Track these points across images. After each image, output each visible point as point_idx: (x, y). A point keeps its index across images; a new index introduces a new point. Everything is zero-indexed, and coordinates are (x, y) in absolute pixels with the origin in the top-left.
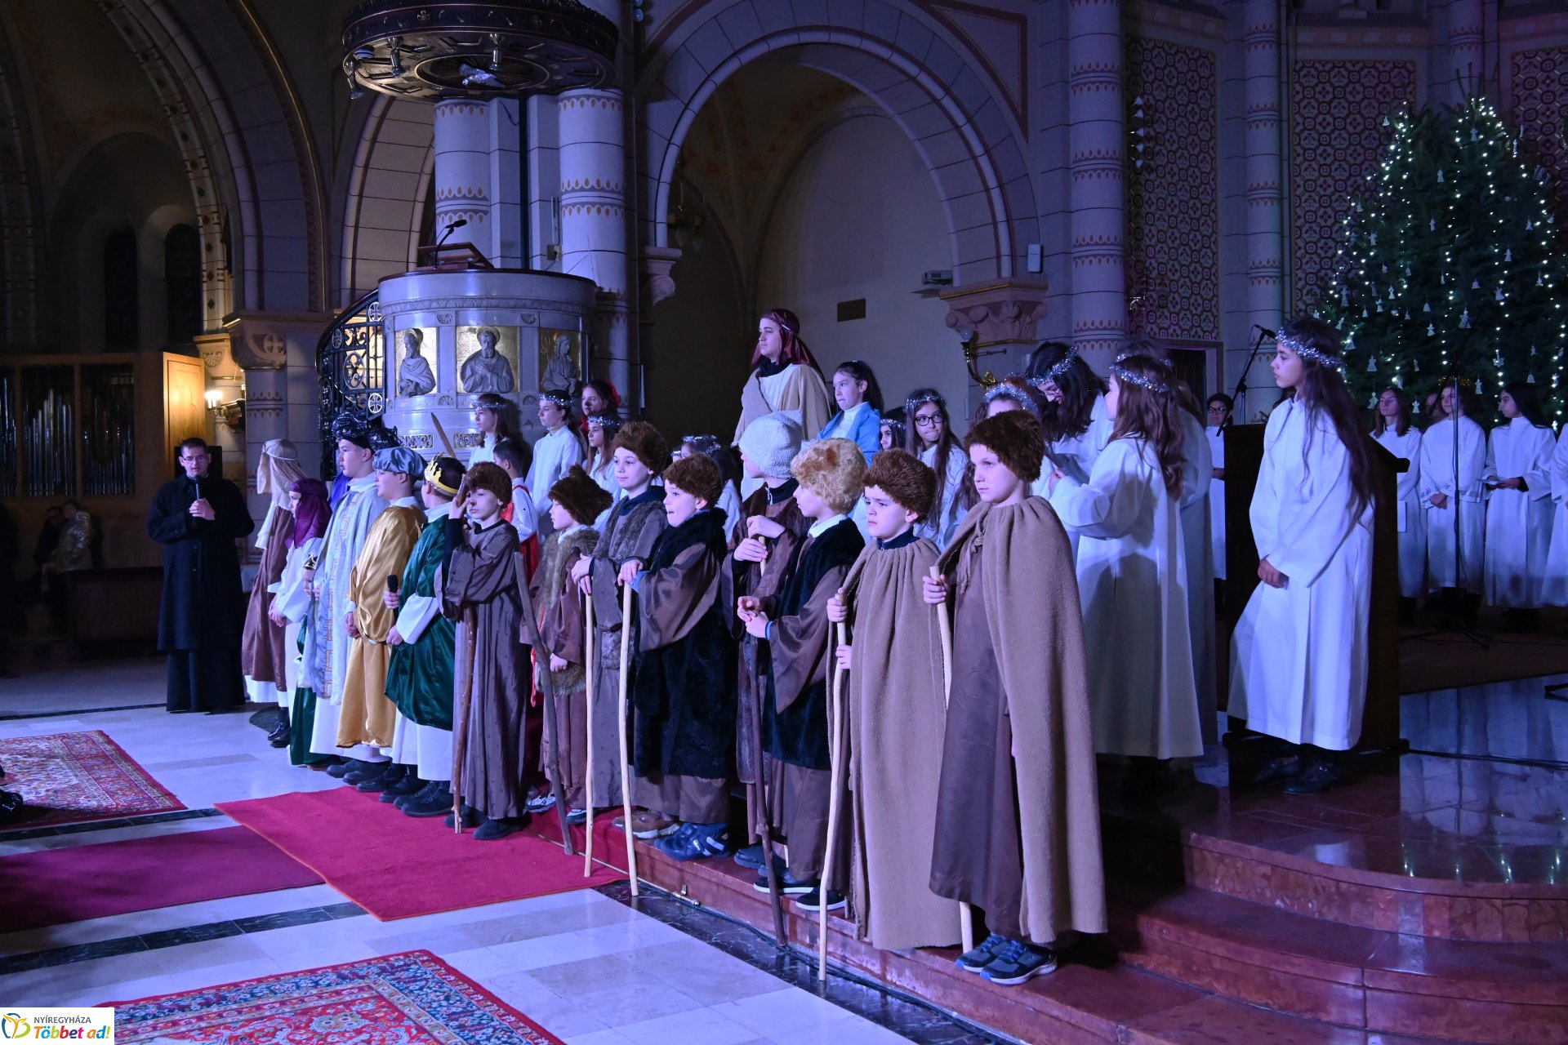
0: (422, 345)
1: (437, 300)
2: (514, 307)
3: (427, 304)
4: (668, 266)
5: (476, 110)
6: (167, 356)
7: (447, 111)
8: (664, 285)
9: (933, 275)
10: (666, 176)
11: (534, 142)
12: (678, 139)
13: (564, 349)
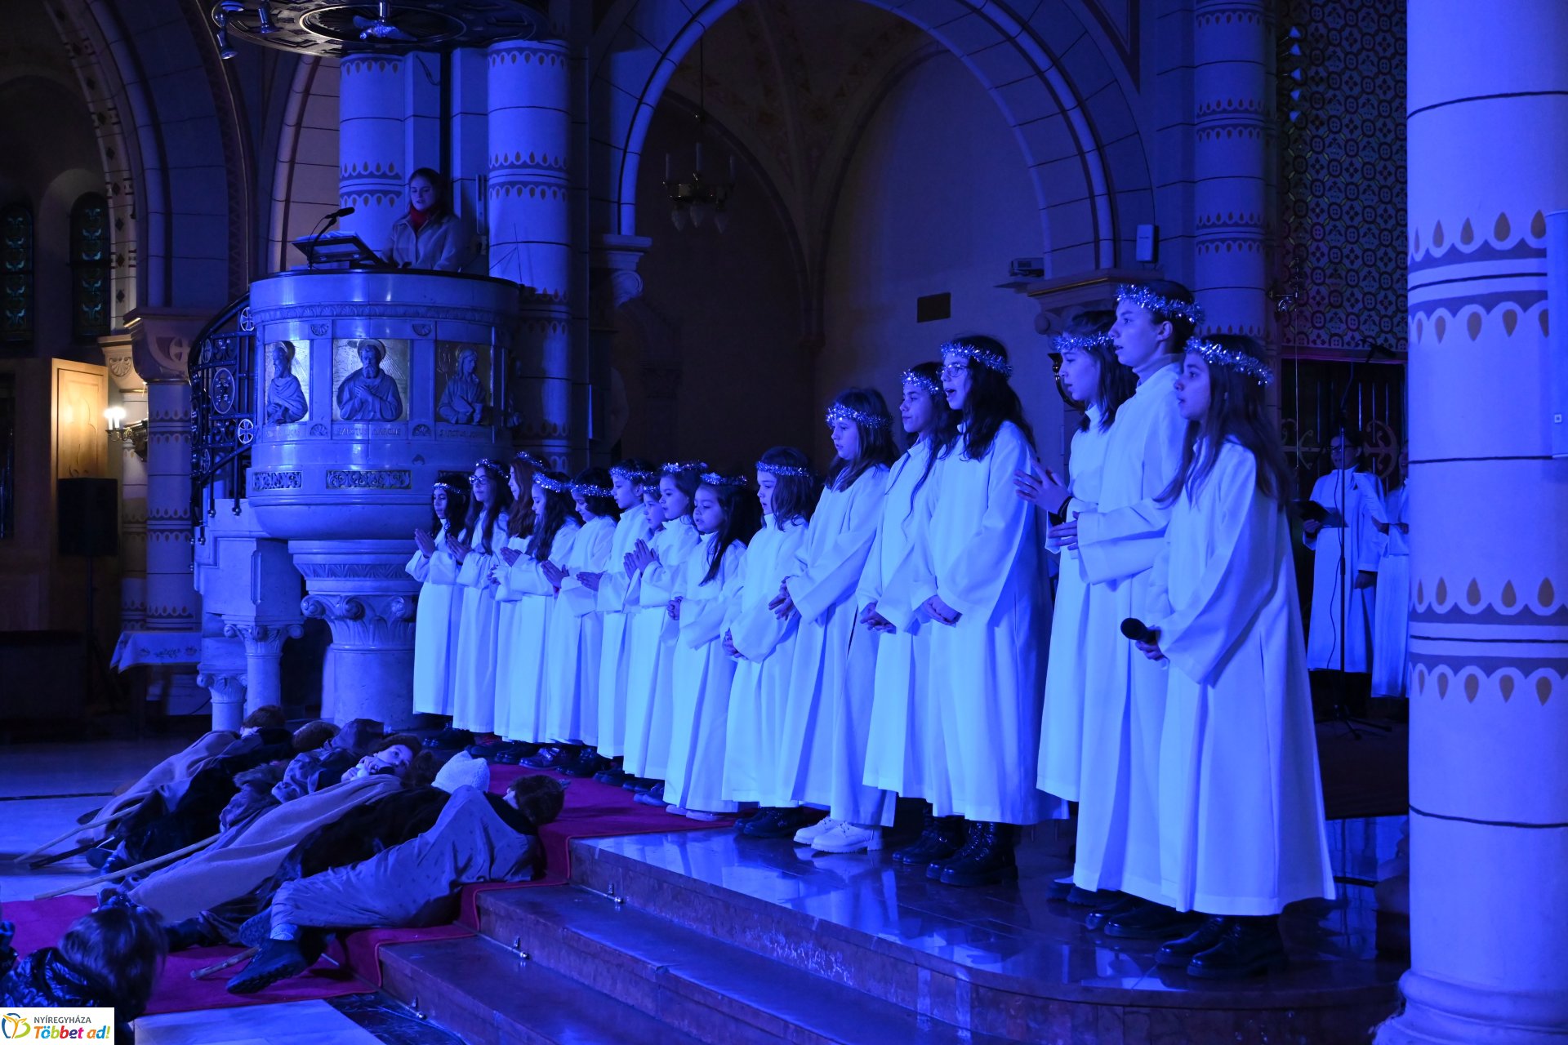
0: (294, 362)
1: (310, 307)
2: (404, 315)
3: (299, 311)
4: (633, 259)
5: (388, 68)
6: (57, 363)
7: (353, 68)
8: (628, 283)
9: (1021, 264)
10: (635, 144)
11: (457, 106)
12: (653, 96)
13: (468, 367)
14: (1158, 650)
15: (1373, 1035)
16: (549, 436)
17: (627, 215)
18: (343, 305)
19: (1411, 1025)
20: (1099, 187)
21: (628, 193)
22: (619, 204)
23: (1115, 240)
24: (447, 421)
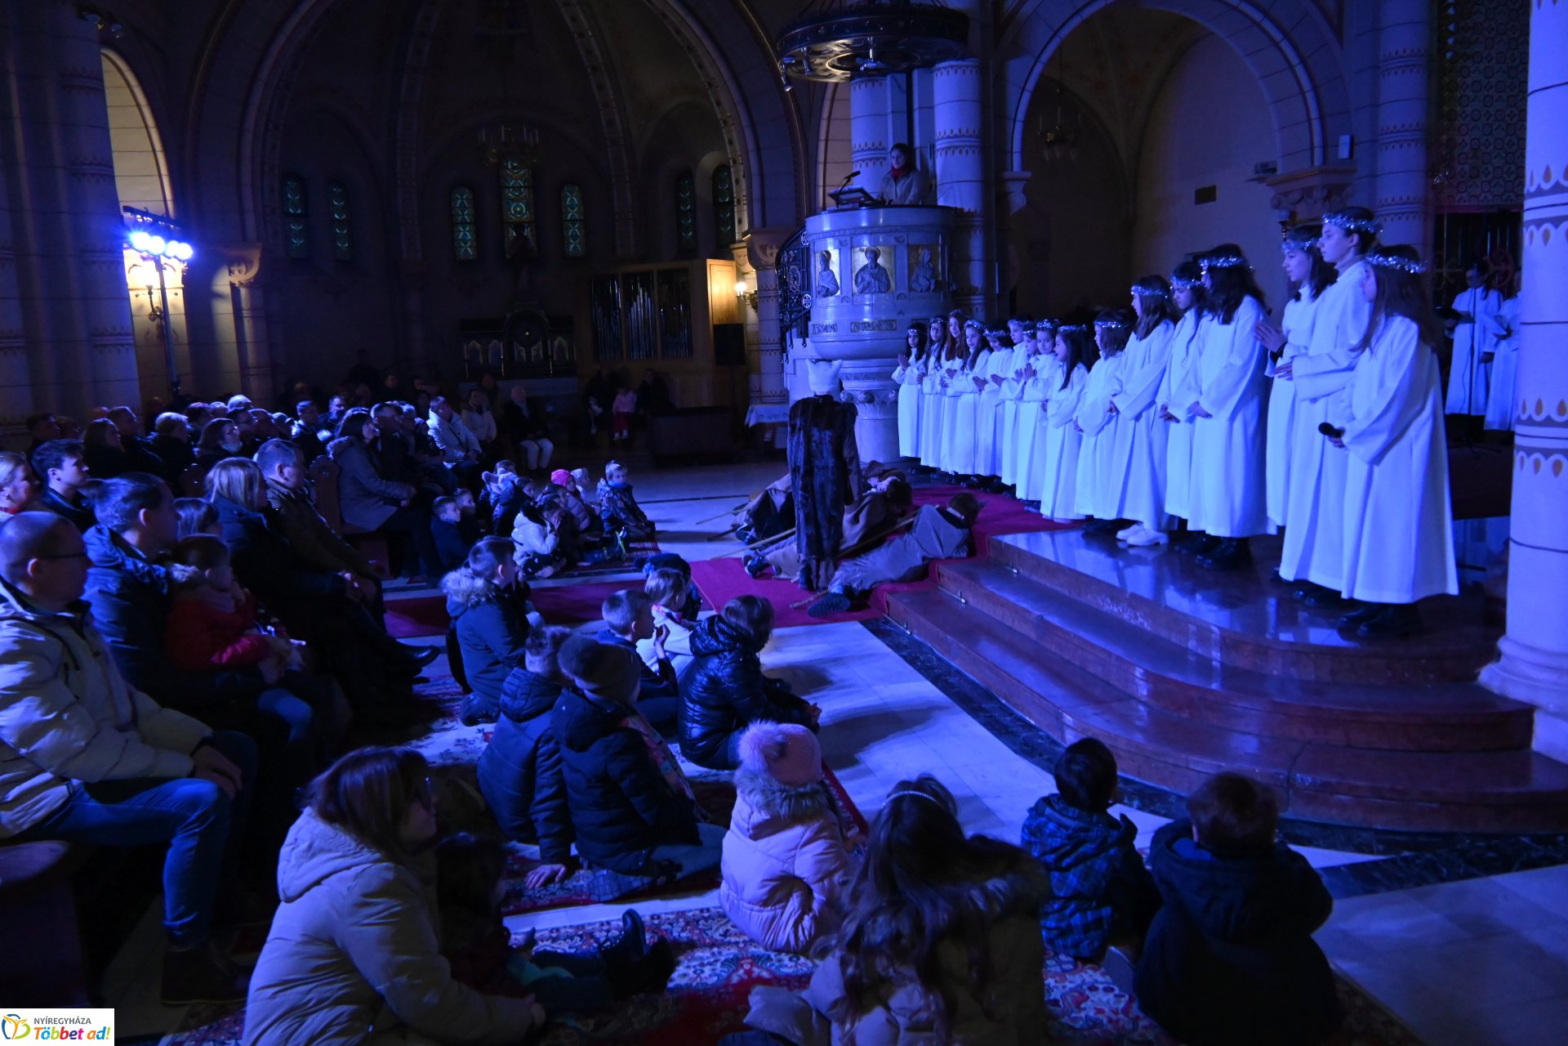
0: (830, 262)
1: (838, 230)
2: (890, 231)
3: (833, 233)
4: (1021, 185)
5: (877, 84)
6: (709, 261)
7: (857, 86)
8: (1018, 200)
9: (1262, 166)
10: (1021, 116)
11: (916, 105)
12: (1030, 86)
13: (927, 259)
14: (1341, 442)
15: (1479, 674)
16: (974, 294)
17: (1016, 160)
18: (855, 229)
19: (1504, 670)
20: (1314, 114)
21: (1017, 145)
22: (1012, 153)
23: (1324, 146)
24: (915, 290)
